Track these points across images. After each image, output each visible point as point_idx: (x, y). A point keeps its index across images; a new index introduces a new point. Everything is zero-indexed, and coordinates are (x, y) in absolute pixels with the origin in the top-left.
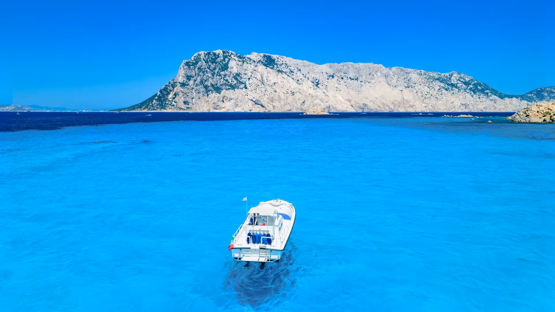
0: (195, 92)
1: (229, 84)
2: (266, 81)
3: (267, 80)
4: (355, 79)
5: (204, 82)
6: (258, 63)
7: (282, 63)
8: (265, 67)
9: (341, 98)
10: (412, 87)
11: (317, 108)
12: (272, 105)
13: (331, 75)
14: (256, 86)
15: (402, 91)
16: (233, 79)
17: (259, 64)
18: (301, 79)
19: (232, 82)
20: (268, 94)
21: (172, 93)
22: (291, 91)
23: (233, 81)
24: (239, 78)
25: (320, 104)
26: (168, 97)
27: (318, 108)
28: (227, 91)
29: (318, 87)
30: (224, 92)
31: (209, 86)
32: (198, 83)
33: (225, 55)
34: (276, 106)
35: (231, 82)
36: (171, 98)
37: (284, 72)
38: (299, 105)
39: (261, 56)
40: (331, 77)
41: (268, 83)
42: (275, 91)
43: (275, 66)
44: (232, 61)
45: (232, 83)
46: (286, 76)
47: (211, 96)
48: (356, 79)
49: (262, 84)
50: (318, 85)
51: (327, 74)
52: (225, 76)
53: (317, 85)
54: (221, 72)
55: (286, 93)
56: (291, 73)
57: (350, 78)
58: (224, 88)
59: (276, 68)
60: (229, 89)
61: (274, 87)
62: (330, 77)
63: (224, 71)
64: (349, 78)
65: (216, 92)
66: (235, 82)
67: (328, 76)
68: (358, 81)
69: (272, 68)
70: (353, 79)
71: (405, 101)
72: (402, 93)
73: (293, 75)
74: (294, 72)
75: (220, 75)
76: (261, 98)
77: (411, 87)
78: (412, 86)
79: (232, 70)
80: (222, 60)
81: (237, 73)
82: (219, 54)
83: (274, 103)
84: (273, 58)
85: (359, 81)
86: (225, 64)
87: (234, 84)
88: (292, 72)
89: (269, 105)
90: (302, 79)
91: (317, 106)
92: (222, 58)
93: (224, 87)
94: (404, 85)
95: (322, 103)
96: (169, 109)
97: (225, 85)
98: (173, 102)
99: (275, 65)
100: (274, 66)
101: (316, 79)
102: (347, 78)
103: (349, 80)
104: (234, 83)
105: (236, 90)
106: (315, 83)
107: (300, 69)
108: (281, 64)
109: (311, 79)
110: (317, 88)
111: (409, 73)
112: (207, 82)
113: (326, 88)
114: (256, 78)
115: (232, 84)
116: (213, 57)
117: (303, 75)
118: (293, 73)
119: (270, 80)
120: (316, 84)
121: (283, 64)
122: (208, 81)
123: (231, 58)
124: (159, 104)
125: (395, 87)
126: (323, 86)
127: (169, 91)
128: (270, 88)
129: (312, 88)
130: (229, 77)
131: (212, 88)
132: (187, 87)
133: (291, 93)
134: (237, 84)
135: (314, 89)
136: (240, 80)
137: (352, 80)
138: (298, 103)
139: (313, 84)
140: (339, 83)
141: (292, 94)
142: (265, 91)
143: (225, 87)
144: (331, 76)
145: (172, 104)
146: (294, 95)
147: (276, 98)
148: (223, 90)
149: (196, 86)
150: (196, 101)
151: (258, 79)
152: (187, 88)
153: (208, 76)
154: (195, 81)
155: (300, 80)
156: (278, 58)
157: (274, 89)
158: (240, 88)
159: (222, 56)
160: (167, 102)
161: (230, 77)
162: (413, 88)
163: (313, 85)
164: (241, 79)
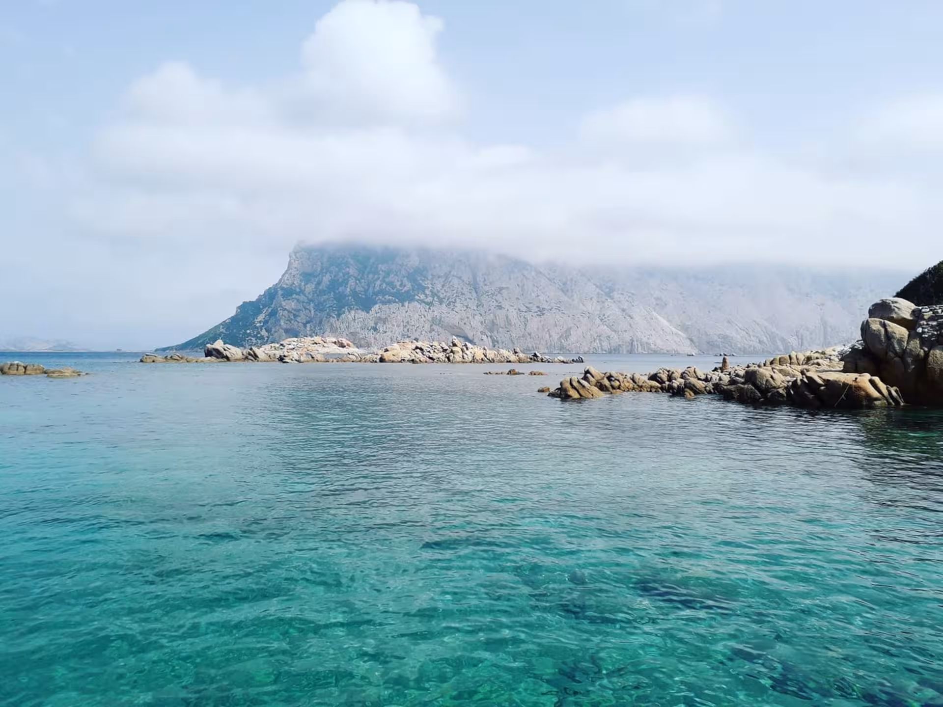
1: (395, 290)
2: (481, 284)
5: (337, 287)
9: (664, 322)
11: (600, 344)
12: (491, 337)
15: (823, 305)
16: (405, 281)
20: (483, 313)
21: (265, 311)
22: (538, 307)
23: (403, 284)
26: (256, 320)
27: (603, 344)
28: (384, 307)
29: (611, 298)
30: (378, 309)
31: (347, 296)
34: (499, 339)
36: (260, 322)
38: (555, 337)
41: (486, 288)
42: (500, 306)
47: (346, 318)
49: (474, 291)
50: (612, 292)
53: (608, 294)
54: (380, 266)
55: (524, 309)
58: (379, 299)
60: (389, 302)
61: (499, 298)
65: (358, 309)
66: (409, 286)
71: (829, 329)
76: (463, 322)
81: (419, 268)
83: (495, 332)
87: (406, 292)
89: (484, 337)
91: (600, 340)
93: (382, 297)
97: (384, 292)
98: (264, 330)
104: (406, 289)
105: (406, 304)
106: (604, 288)
112: (343, 287)
114: (460, 278)
115: (401, 290)
119: (491, 283)
122: (347, 284)
125: (807, 295)
126: (622, 294)
127: (261, 307)
128: (490, 299)
129: (595, 300)
130: (396, 275)
131: (353, 300)
132: (297, 297)
133: (537, 310)
134: (414, 291)
136: (420, 281)
138: (553, 334)
139: (598, 290)
141: (539, 313)
142: (477, 307)
143: (384, 297)
145: (259, 335)
146: (543, 314)
147: (501, 321)
148: (376, 304)
151: (463, 281)
152: (295, 301)
153: (349, 273)
157: (497, 302)
158: (417, 301)
160: (248, 331)
161: (398, 276)
164: (423, 281)
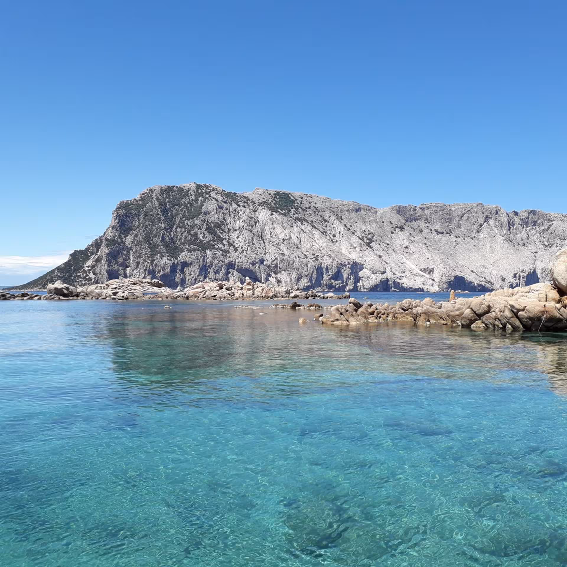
0: (133, 256)
1: (198, 241)
2: (268, 236)
3: (271, 234)
4: (445, 232)
5: (151, 238)
6: (259, 205)
7: (308, 206)
8: (269, 213)
10: (557, 246)
12: (276, 278)
13: (399, 226)
14: (248, 246)
16: (207, 233)
17: (260, 208)
18: (340, 233)
19: (203, 237)
21: (92, 258)
23: (205, 236)
24: (218, 232)
25: (369, 277)
26: (85, 265)
29: (371, 247)
30: (184, 256)
31: (159, 245)
32: (141, 239)
33: (200, 191)
35: (201, 238)
36: (88, 267)
37: (307, 221)
38: (327, 278)
39: (270, 194)
40: (398, 230)
41: (272, 239)
42: (283, 254)
43: (292, 211)
44: (211, 201)
45: (203, 239)
46: (309, 228)
47: (159, 263)
48: (447, 233)
49: (262, 242)
50: (371, 243)
51: (392, 224)
52: (192, 227)
53: (368, 245)
54: (186, 221)
55: (303, 256)
56: (323, 222)
57: (436, 231)
58: (186, 248)
59: (294, 214)
61: (282, 246)
62: (396, 229)
63: (192, 219)
64: (433, 232)
65: (168, 256)
67: (393, 228)
68: (450, 236)
69: (284, 215)
70: (442, 233)
72: (535, 256)
73: (326, 227)
74: (328, 222)
75: (184, 226)
76: (254, 266)
77: (555, 245)
78: (557, 244)
79: (207, 217)
80: (193, 200)
81: (218, 223)
82: (189, 190)
83: (279, 274)
84: (292, 198)
85: (452, 236)
86: (196, 207)
87: (207, 242)
88: (325, 221)
90: (342, 233)
92: (193, 197)
93: (187, 246)
94: (543, 242)
95: (373, 275)
96: (80, 286)
97: (190, 243)
98: (91, 273)
99: (292, 208)
100: (290, 211)
101: (369, 232)
102: (431, 230)
103: (435, 234)
104: (207, 240)
105: (208, 251)
106: (365, 239)
107: (341, 217)
108: (306, 208)
109: (358, 233)
110: (367, 249)
111: (552, 221)
113: (385, 249)
114: (251, 231)
115: (204, 241)
116: (177, 194)
117: (345, 226)
118: (326, 223)
119: (276, 235)
120: (368, 241)
121: (310, 208)
123: (210, 196)
124: (64, 276)
125: (523, 246)
126: (380, 244)
127: (89, 254)
128: (275, 248)
129: (358, 249)
131: (164, 249)
133: (312, 257)
134: (214, 241)
135: (361, 250)
136: (219, 234)
137: (440, 235)
138: (324, 276)
139: (360, 241)
140: (413, 239)
141: (314, 259)
143: (189, 247)
144: (397, 227)
145: (87, 277)
147: (283, 265)
148: (183, 251)
149: (136, 245)
150: (131, 271)
151: (253, 234)
154: (136, 236)
155: (337, 235)
156: (302, 198)
157: (281, 250)
158: (216, 249)
159: (193, 193)
160: (79, 274)
161: (201, 230)
162: (558, 248)
163: (361, 244)
164: (222, 233)
